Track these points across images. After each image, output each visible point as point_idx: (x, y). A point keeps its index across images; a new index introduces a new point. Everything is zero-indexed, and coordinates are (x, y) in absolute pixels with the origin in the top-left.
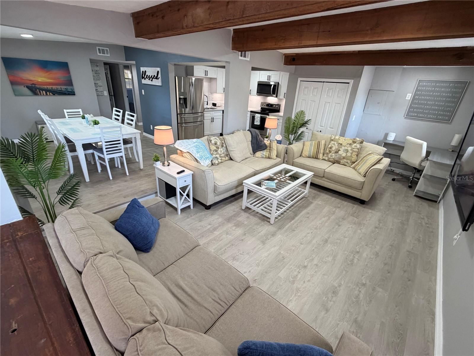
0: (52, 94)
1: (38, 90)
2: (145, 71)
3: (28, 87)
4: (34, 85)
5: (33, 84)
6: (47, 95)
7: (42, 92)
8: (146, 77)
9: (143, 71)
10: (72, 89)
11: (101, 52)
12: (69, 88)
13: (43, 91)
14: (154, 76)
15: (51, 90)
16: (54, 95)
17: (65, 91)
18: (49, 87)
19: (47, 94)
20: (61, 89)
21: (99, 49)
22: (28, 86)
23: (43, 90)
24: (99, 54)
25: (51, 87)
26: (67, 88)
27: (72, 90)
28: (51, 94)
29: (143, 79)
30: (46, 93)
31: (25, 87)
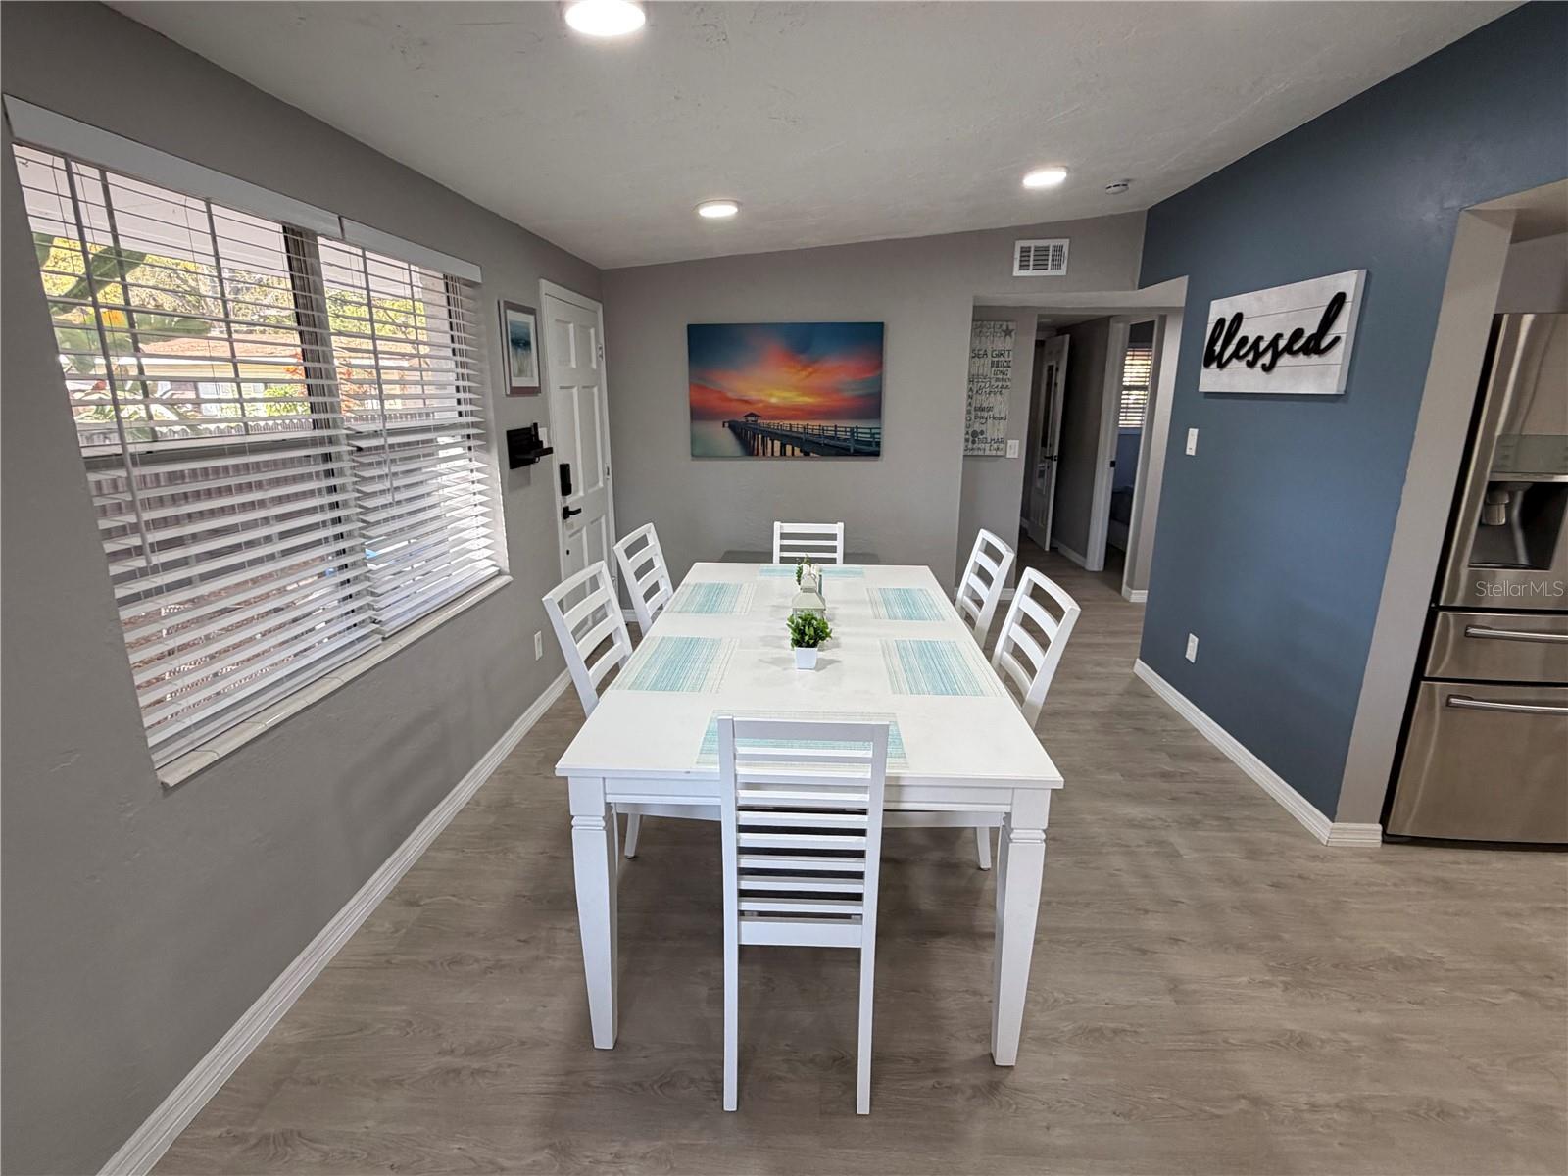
0: (801, 451)
1: (760, 436)
2: (1238, 318)
3: (734, 427)
4: (753, 419)
5: (751, 415)
6: (785, 454)
7: (770, 442)
8: (1235, 355)
9: (1221, 321)
10: (873, 431)
11: (1031, 263)
12: (864, 427)
13: (776, 442)
14: (1298, 334)
15: (802, 436)
16: (806, 457)
17: (845, 440)
18: (798, 425)
19: (783, 453)
20: (836, 431)
21: (1025, 251)
22: (734, 421)
23: (774, 435)
24: (1017, 273)
25: (805, 423)
26: (857, 428)
27: (873, 435)
28: (797, 450)
29: (1207, 365)
30: (783, 447)
31: (727, 425)
